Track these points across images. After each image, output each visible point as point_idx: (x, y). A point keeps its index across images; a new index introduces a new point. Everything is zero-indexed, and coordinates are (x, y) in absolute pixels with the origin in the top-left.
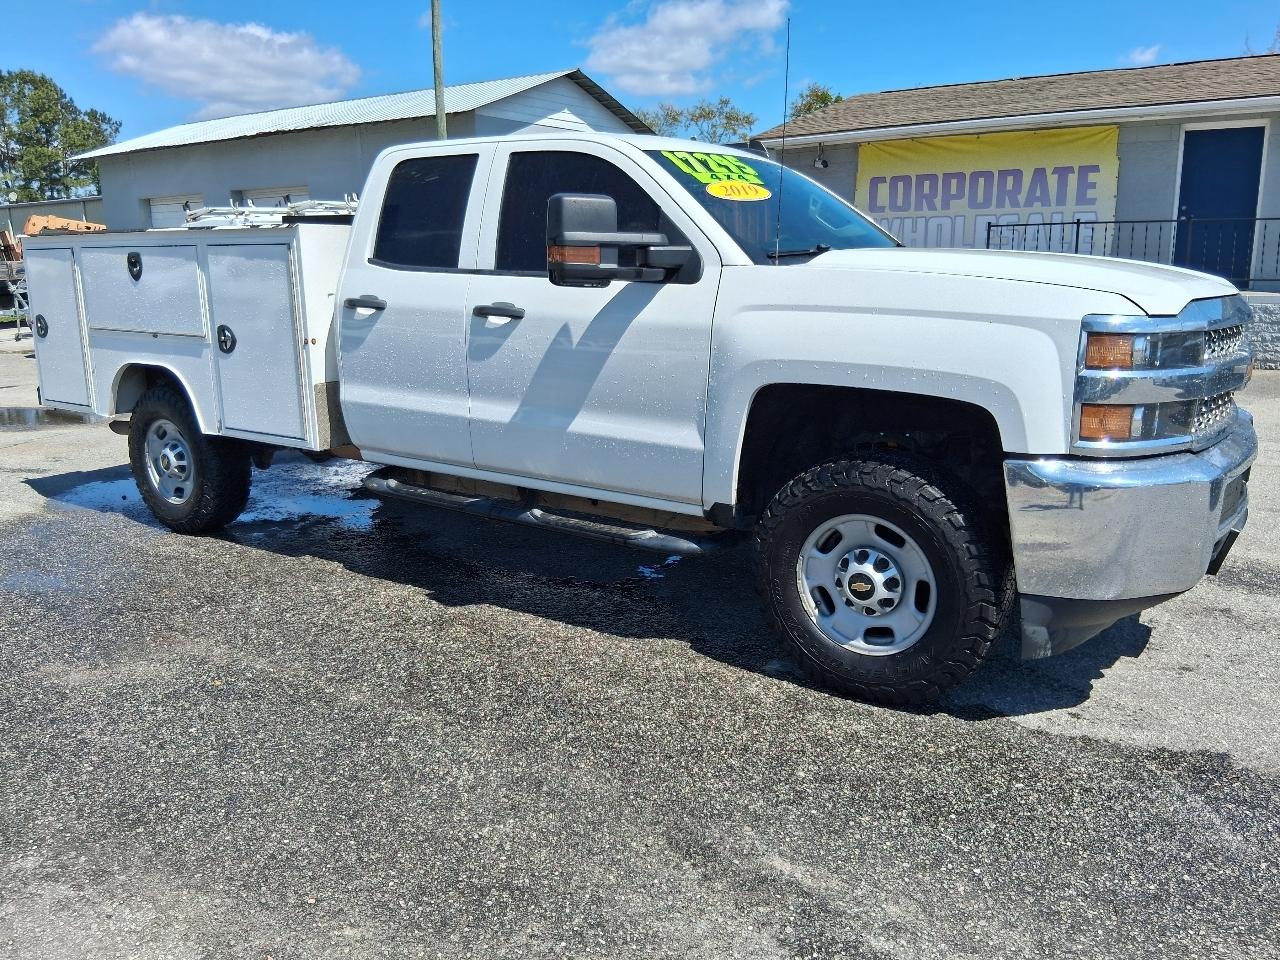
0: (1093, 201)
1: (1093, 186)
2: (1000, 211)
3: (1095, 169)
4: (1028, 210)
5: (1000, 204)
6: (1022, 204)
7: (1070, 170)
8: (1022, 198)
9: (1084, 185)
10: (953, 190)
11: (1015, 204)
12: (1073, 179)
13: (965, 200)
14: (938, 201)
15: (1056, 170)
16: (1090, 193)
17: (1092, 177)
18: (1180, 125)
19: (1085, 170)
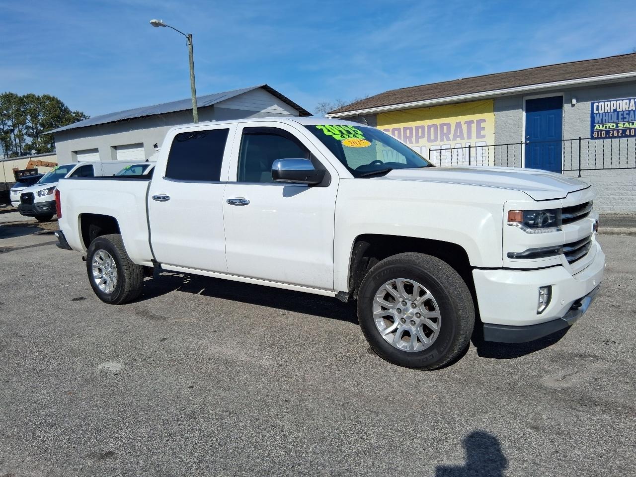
0: (484, 136)
1: (483, 129)
2: (442, 143)
3: (484, 121)
4: (455, 142)
5: (442, 140)
6: (451, 140)
7: (472, 122)
8: (451, 136)
9: (479, 129)
10: (420, 134)
11: (448, 139)
12: (474, 126)
13: (426, 138)
14: (414, 139)
15: (466, 122)
16: (483, 133)
17: (483, 125)
18: (522, 97)
19: (479, 122)
